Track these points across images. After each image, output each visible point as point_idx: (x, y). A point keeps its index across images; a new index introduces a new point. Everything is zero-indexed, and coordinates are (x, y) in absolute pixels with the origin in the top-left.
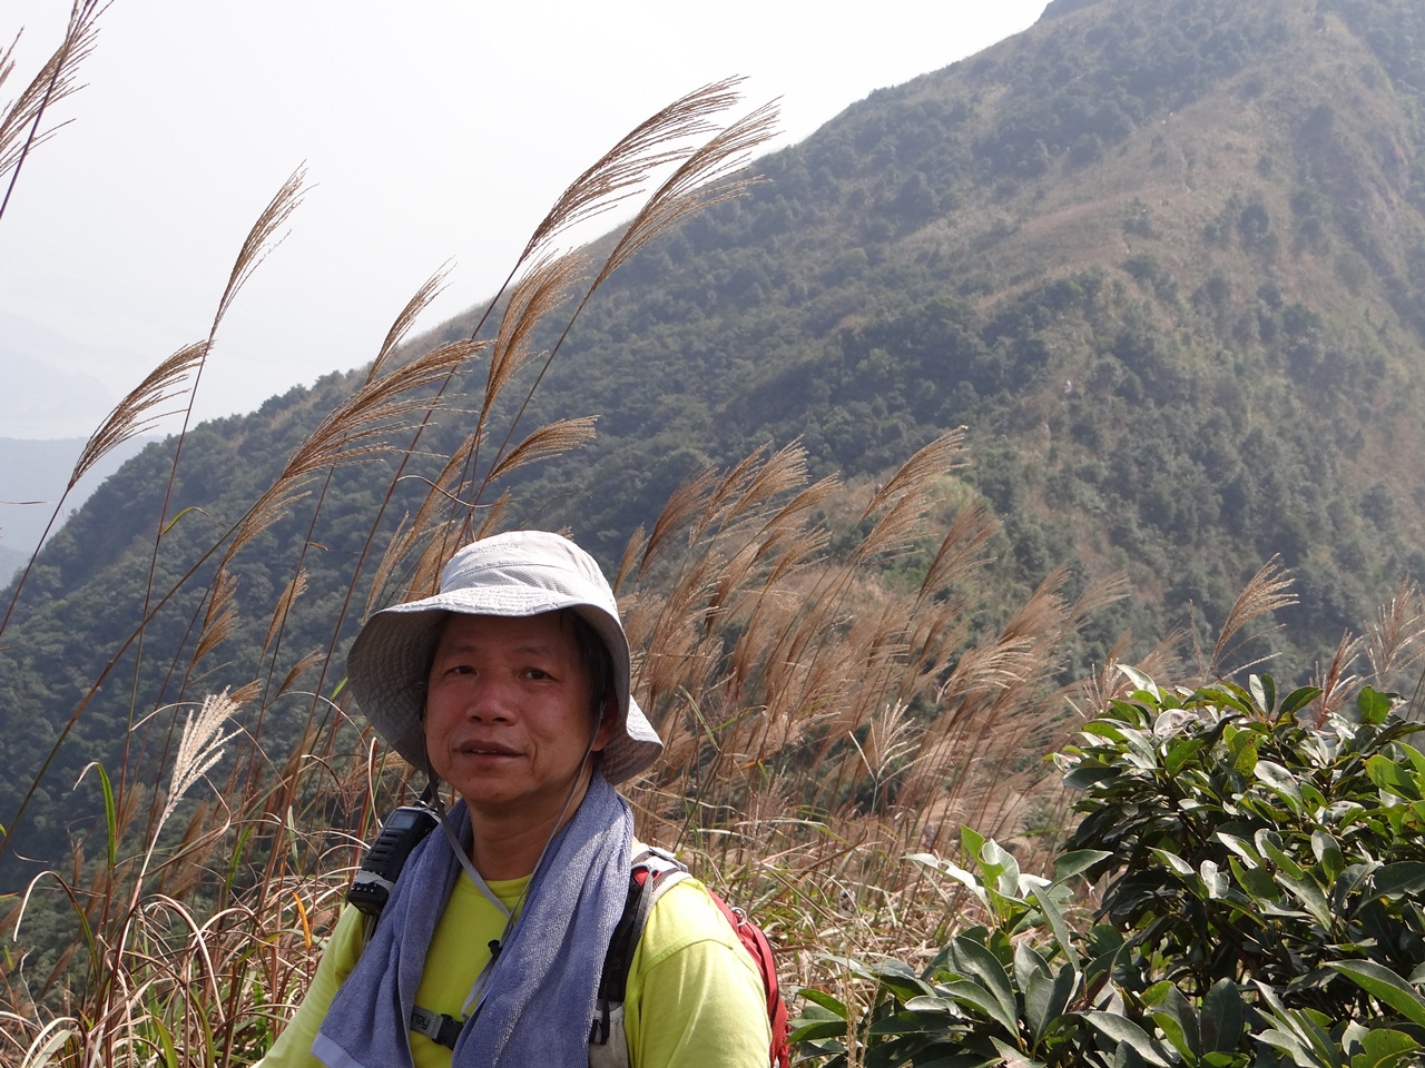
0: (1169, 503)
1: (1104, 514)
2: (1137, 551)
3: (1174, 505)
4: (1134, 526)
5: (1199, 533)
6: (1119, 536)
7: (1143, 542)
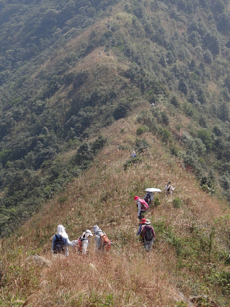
0: (185, 3)
1: (168, 10)
2: (178, 18)
3: (186, 3)
4: (176, 12)
5: (194, 9)
6: (173, 15)
7: (179, 16)
